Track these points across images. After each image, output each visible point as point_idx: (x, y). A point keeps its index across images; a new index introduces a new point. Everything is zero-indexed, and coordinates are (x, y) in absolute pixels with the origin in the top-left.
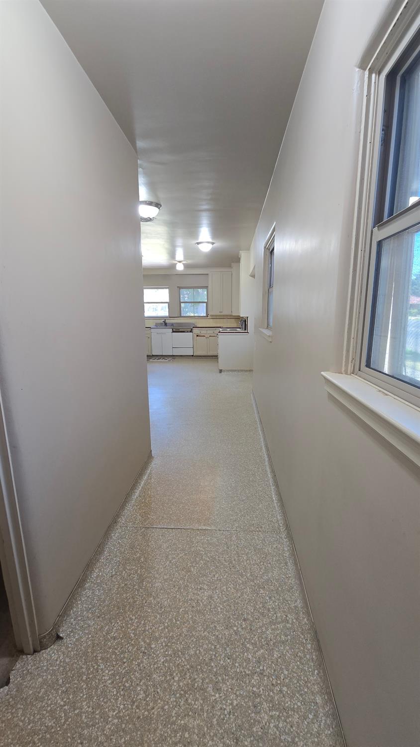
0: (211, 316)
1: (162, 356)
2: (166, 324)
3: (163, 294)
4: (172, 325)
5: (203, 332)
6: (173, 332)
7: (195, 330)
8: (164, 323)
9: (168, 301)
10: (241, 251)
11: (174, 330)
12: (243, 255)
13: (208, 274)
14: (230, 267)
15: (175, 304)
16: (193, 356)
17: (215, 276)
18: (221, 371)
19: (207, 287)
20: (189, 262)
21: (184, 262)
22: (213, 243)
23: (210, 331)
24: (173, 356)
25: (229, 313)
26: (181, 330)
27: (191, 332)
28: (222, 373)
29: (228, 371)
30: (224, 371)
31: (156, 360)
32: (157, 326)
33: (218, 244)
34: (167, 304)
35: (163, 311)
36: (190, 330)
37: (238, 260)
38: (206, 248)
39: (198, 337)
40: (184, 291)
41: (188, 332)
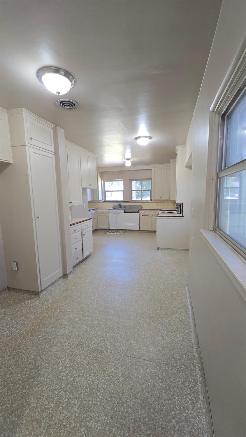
0: (154, 200)
1: (117, 229)
2: (120, 206)
3: (120, 185)
4: (125, 207)
5: (147, 212)
6: (125, 212)
7: (141, 211)
8: (119, 206)
9: (123, 190)
10: (176, 146)
11: (126, 211)
12: (179, 150)
13: (152, 169)
14: (169, 162)
15: (128, 192)
16: (139, 230)
17: (157, 171)
18: (158, 249)
19: (151, 179)
20: (135, 159)
21: (131, 160)
22: (150, 138)
23: (153, 212)
24: (125, 231)
25: (168, 198)
26: (130, 211)
27: (138, 212)
28: (160, 251)
29: (165, 249)
30: (161, 249)
31: (111, 233)
32: (114, 208)
33: (156, 139)
34: (122, 192)
35: (119, 197)
36: (137, 211)
37: (174, 156)
38: (144, 142)
39: (143, 217)
40: (134, 183)
41: (135, 213)
